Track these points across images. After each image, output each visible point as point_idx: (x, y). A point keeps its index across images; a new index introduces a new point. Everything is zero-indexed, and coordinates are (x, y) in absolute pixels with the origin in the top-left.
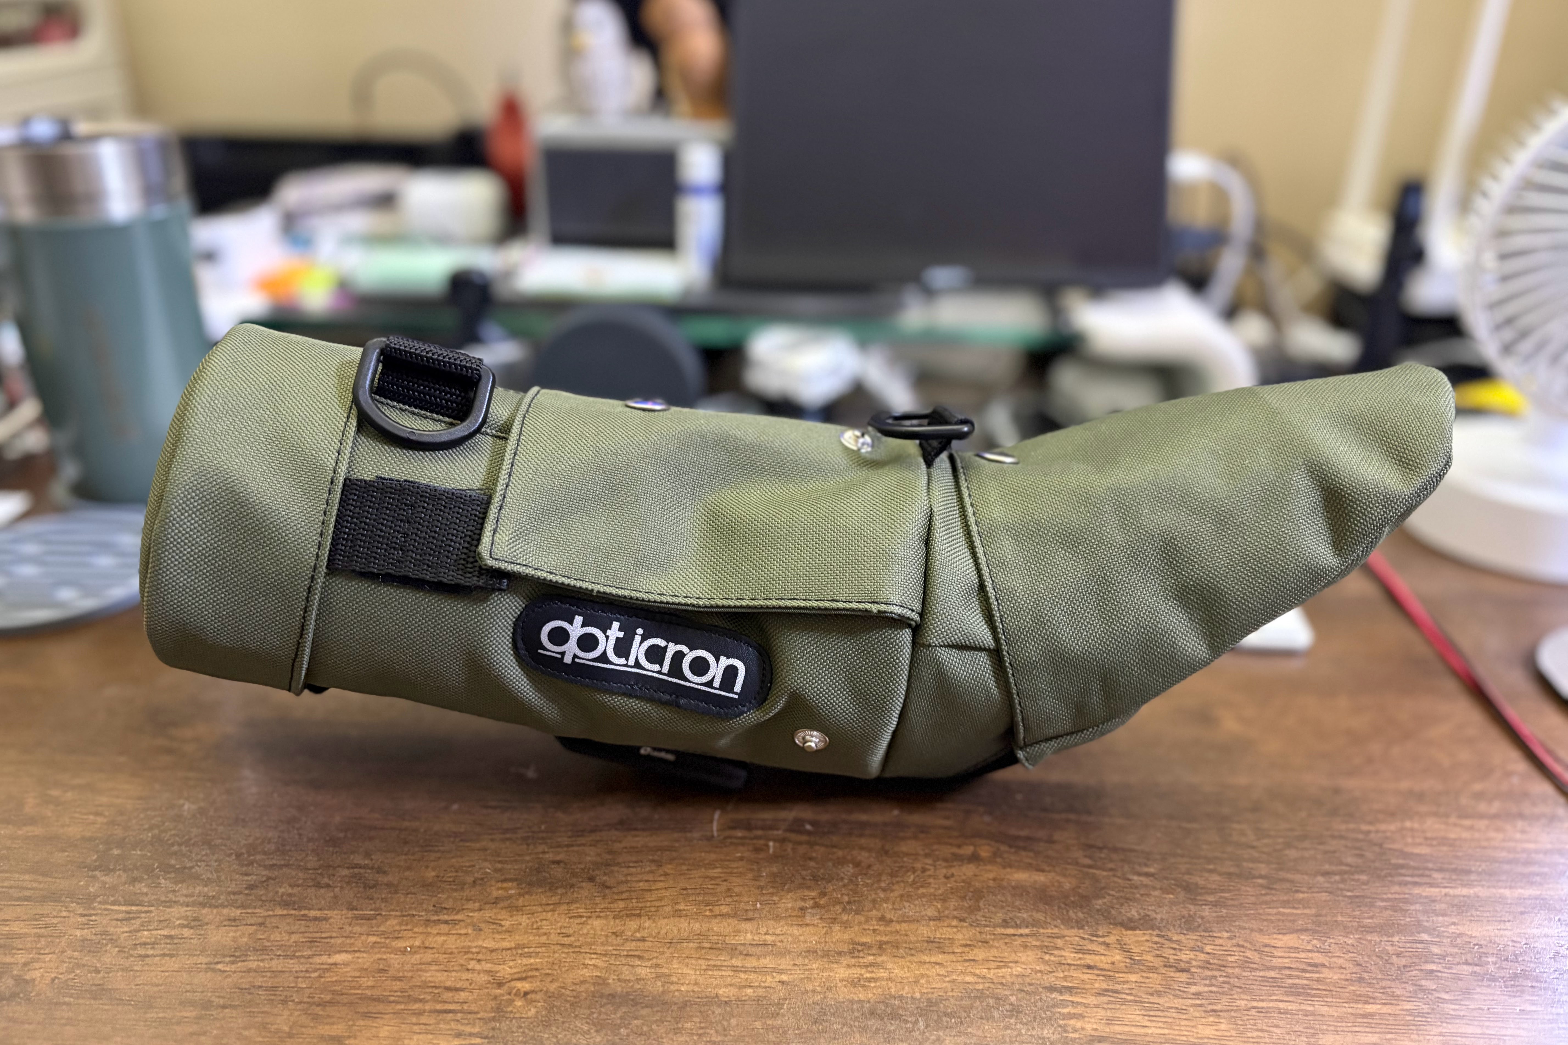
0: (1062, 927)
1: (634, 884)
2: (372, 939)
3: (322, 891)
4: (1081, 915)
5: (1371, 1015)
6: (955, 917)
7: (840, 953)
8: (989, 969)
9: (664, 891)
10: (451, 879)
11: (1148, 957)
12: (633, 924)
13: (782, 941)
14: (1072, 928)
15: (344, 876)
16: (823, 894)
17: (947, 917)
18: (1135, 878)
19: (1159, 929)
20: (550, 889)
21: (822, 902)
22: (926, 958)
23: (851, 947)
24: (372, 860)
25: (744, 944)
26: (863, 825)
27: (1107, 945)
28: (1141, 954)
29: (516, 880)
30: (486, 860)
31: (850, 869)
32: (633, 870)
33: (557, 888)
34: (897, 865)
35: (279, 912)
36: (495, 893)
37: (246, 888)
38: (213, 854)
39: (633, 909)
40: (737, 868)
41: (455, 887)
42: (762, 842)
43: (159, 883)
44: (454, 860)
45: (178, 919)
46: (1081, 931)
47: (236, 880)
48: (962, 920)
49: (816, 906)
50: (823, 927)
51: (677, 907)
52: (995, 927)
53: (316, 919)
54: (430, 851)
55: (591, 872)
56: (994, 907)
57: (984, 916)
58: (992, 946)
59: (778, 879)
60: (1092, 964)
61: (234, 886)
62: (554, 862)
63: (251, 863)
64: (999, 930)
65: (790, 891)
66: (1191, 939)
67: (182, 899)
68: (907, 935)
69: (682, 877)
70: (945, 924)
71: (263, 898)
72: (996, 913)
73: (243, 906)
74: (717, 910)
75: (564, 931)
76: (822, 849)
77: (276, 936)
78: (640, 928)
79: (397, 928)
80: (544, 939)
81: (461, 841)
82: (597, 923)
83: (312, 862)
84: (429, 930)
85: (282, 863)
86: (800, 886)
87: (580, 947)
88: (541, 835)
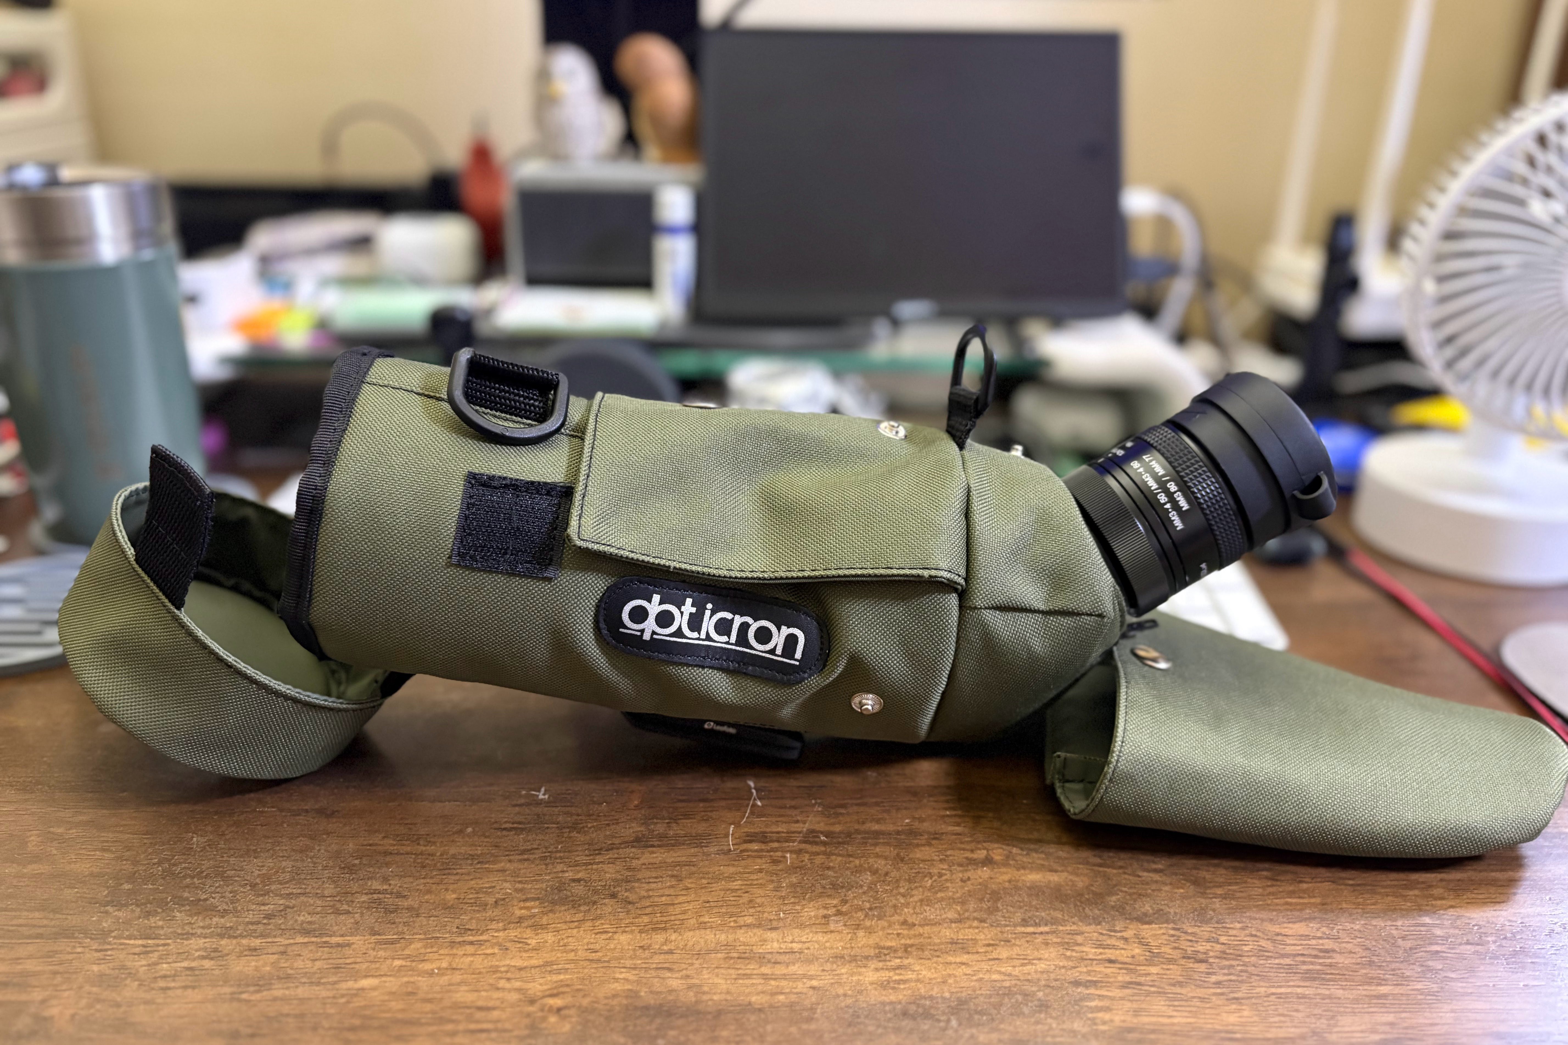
0: (1080, 924)
1: (656, 899)
2: (397, 963)
3: (343, 917)
4: (1097, 912)
5: (1384, 996)
6: (975, 919)
7: (867, 958)
8: (1014, 967)
9: (687, 904)
10: (472, 901)
11: (1166, 949)
12: (659, 938)
13: (808, 948)
14: (1090, 924)
15: (364, 902)
16: (844, 902)
17: (968, 918)
18: (1145, 874)
19: (1174, 922)
20: (574, 907)
21: (844, 909)
22: (951, 959)
23: (877, 951)
24: (390, 885)
25: (771, 953)
26: (877, 834)
27: (1126, 939)
28: (1159, 947)
29: (538, 899)
30: (506, 881)
31: (868, 877)
32: (653, 886)
33: (580, 905)
34: (914, 871)
35: (300, 939)
36: (518, 913)
37: (264, 918)
38: (228, 886)
39: (657, 923)
40: (757, 879)
41: (477, 908)
42: (779, 854)
43: (174, 917)
44: (473, 882)
45: (197, 951)
46: (1099, 927)
47: (253, 911)
48: (982, 921)
49: (839, 913)
50: (848, 933)
51: (702, 919)
52: (1015, 926)
53: (339, 945)
54: (449, 874)
55: (612, 888)
56: (1013, 907)
57: (1004, 917)
58: (1014, 945)
59: (798, 889)
60: (1113, 958)
61: (251, 916)
62: (574, 880)
63: (267, 893)
64: (1020, 929)
65: (811, 900)
66: (1205, 931)
67: (199, 931)
68: (930, 938)
69: (703, 891)
70: (967, 925)
71: (283, 927)
72: (1015, 913)
73: (262, 936)
74: (741, 921)
75: (591, 946)
76: (839, 859)
77: (299, 964)
78: (667, 941)
79: (423, 951)
80: (571, 956)
81: (478, 863)
82: (624, 938)
83: (329, 889)
84: (455, 951)
85: (299, 891)
86: (821, 895)
87: (608, 962)
88: (558, 855)
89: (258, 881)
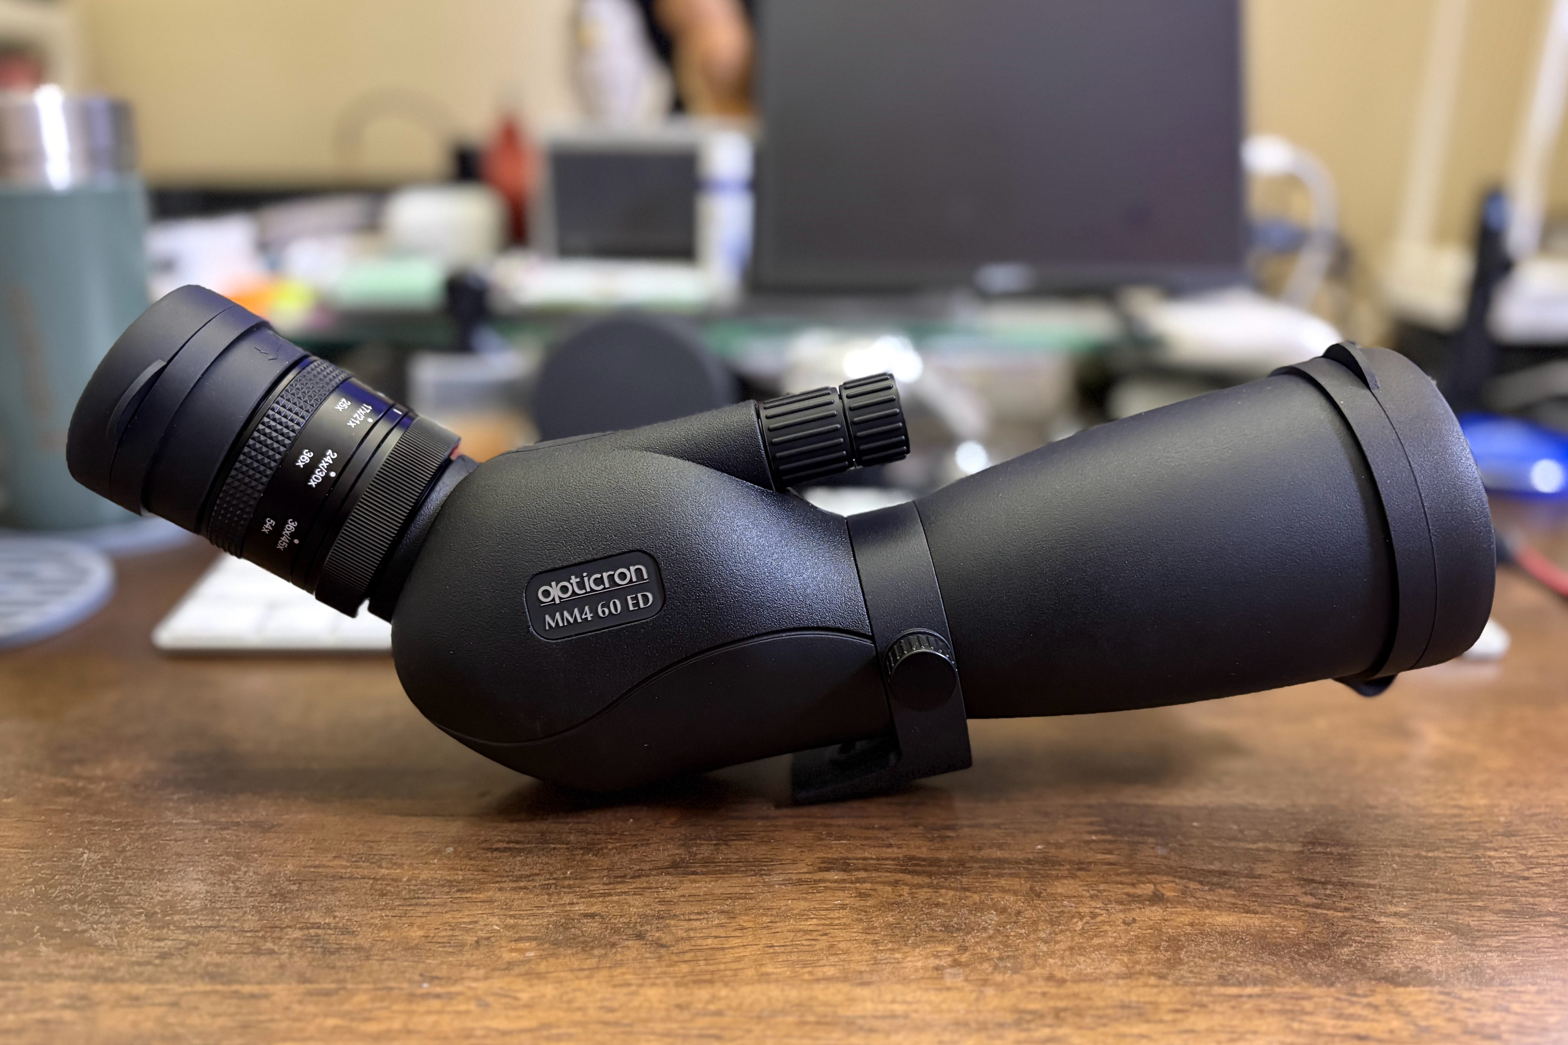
0: (1304, 984)
1: (699, 942)
2: (331, 1022)
3: (263, 959)
4: (1323, 967)
6: (1151, 974)
7: (1001, 1025)
9: (741, 949)
10: (445, 940)
11: (1438, 1022)
12: (704, 993)
13: (916, 1011)
14: (1319, 985)
15: (295, 939)
16: (963, 949)
17: (1141, 973)
18: (1383, 919)
19: (1439, 983)
20: (584, 950)
21: (964, 958)
22: (1124, 1029)
23: (1016, 1016)
24: (335, 917)
25: (863, 1017)
26: (1000, 863)
27: (1376, 1008)
28: (1427, 1017)
29: (535, 939)
30: (493, 915)
31: (993, 917)
32: (696, 924)
33: (593, 948)
34: (1056, 910)
35: (200, 987)
36: (507, 956)
37: (157, 957)
38: (116, 915)
39: (702, 972)
40: (839, 918)
41: (450, 950)
42: (868, 886)
43: (38, 952)
44: (448, 916)
46: (1332, 990)
47: (143, 947)
48: (1162, 977)
49: (956, 963)
50: (972, 992)
51: (764, 969)
52: (1210, 984)
53: (253, 996)
54: (417, 904)
55: (638, 926)
56: (1203, 959)
57: (1191, 972)
58: (1213, 1012)
59: (897, 931)
60: (1363, 1032)
61: (140, 954)
62: (586, 916)
63: (167, 925)
64: (1217, 990)
65: (915, 945)
66: (1488, 994)
68: (1089, 999)
69: (765, 931)
70: (1140, 982)
71: (180, 969)
72: (1206, 967)
73: (150, 980)
74: (819, 972)
75: (607, 1004)
76: (951, 893)
77: (194, 1020)
78: (714, 999)
79: (368, 1006)
80: (578, 1016)
81: (458, 891)
82: (653, 993)
83: (251, 921)
84: (414, 1007)
85: (210, 923)
86: (930, 939)
87: (630, 1025)
88: (566, 883)
89: (157, 910)
